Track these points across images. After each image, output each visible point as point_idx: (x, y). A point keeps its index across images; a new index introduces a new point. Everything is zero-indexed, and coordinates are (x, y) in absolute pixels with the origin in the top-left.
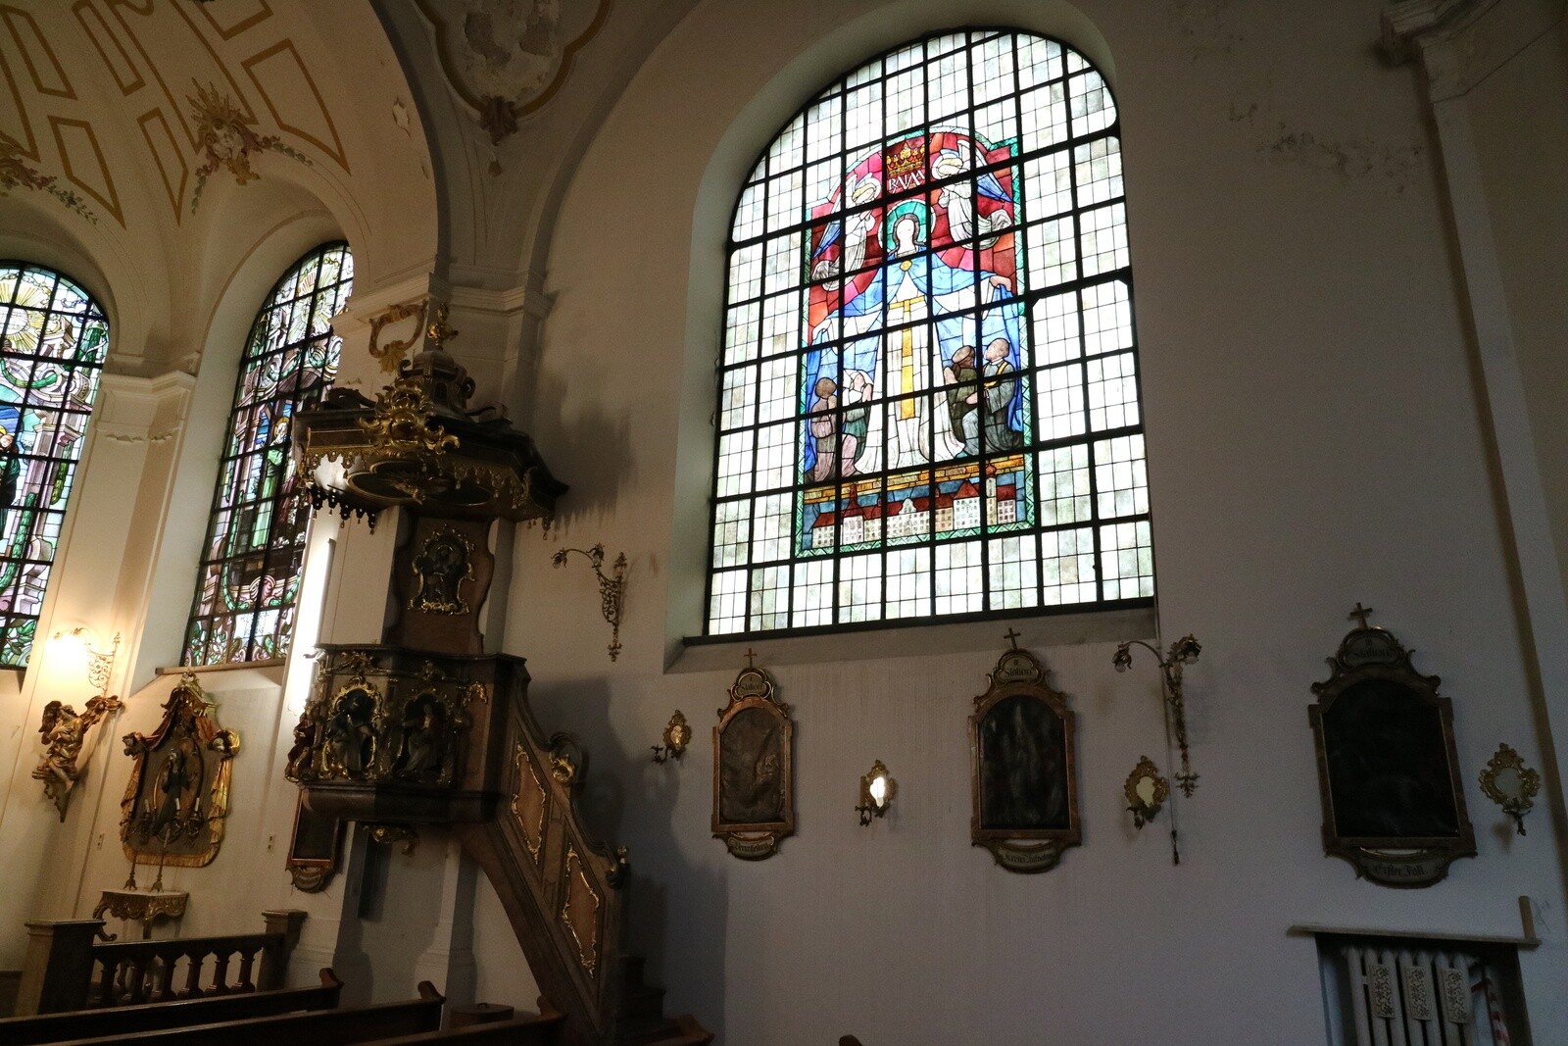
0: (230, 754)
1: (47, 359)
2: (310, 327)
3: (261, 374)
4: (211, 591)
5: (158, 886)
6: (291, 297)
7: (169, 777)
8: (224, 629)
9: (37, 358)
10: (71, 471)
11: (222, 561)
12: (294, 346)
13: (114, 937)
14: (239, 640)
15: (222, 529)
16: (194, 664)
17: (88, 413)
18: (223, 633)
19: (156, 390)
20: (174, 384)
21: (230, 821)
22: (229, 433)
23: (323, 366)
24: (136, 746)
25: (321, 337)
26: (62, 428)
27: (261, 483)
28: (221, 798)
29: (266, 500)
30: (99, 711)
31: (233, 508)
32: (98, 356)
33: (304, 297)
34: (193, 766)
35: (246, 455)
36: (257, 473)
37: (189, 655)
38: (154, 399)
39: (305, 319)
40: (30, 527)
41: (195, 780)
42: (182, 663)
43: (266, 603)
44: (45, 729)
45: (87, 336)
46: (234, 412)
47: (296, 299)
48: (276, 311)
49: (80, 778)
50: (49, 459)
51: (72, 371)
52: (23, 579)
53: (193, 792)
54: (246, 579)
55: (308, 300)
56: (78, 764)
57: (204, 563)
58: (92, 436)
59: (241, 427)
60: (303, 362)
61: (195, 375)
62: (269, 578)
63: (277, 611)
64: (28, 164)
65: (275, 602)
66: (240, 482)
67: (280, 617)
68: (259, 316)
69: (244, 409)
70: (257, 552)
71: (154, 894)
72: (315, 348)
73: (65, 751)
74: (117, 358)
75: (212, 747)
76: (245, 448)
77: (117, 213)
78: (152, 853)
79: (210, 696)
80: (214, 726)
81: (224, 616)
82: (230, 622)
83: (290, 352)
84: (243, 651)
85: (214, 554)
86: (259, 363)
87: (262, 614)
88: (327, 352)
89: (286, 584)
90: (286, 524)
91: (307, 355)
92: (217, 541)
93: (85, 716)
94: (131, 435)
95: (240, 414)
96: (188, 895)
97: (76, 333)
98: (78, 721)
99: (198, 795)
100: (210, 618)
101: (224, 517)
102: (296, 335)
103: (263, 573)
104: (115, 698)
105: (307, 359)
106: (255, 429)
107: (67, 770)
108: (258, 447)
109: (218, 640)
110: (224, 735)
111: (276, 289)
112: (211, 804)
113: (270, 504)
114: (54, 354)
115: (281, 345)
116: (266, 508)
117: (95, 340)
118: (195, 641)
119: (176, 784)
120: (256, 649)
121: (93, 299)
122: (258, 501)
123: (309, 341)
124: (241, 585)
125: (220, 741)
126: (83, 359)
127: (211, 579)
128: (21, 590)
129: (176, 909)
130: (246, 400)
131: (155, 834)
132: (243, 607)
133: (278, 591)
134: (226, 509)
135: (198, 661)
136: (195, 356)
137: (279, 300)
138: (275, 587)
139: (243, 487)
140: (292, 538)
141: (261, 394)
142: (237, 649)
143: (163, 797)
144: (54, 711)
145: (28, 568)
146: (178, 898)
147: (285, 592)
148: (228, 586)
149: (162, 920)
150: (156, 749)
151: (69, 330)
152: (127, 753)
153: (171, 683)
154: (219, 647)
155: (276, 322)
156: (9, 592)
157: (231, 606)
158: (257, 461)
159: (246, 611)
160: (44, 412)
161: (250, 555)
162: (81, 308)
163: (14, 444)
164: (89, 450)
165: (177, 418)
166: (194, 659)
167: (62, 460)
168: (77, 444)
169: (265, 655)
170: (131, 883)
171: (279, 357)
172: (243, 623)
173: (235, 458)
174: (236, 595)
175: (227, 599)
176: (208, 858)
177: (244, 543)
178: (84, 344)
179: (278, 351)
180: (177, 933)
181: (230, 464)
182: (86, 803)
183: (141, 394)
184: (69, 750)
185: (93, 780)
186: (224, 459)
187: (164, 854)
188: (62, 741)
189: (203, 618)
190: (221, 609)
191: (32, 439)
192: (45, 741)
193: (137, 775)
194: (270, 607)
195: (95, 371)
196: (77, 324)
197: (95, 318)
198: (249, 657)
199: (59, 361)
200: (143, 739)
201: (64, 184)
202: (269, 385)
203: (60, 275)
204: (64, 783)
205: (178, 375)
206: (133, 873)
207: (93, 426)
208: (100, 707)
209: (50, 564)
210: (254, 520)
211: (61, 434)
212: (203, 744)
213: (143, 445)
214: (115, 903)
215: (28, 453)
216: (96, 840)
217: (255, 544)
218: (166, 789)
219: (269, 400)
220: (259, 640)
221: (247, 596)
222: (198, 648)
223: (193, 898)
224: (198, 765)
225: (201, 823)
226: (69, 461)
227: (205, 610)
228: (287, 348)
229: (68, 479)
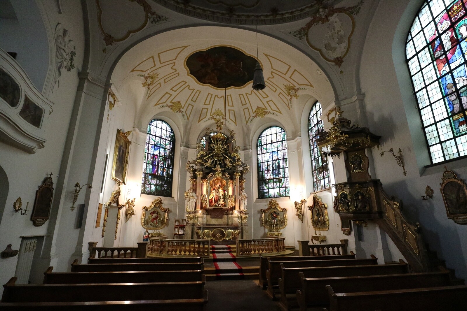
0: (326, 208)
1: (278, 142)
2: (317, 120)
3: (312, 132)
4: (315, 176)
5: (320, 234)
6: (313, 115)
7: (317, 213)
8: (319, 183)
9: (277, 142)
10: (287, 160)
11: (315, 170)
12: (316, 124)
13: (316, 244)
14: (322, 185)
15: (314, 164)
16: (316, 191)
17: (287, 149)
18: (319, 184)
19: (296, 141)
20: (298, 139)
21: (330, 221)
22: (310, 145)
23: (322, 127)
24: (310, 208)
25: (320, 121)
26: (284, 153)
27: (318, 153)
28: (326, 217)
29: (320, 156)
30: (303, 202)
31: (315, 159)
32: (285, 138)
33: (315, 114)
34: (320, 211)
35: (314, 148)
36: (317, 152)
37: (315, 189)
38: (296, 143)
39: (316, 119)
40: (284, 171)
41: (321, 214)
42: (314, 191)
43: (325, 177)
44: (295, 207)
45: (283, 135)
46: (310, 141)
47: (314, 115)
48: (311, 119)
49: (303, 215)
50: (283, 159)
51: (282, 142)
52: (286, 181)
53: (322, 216)
54: (320, 173)
55: (316, 114)
56: (302, 212)
57: (313, 171)
58: (288, 153)
59: (311, 143)
60: (318, 127)
61: (301, 136)
62: (324, 172)
63: (328, 178)
64: (266, 111)
65: (327, 176)
66: (314, 154)
67: (328, 179)
68: (308, 121)
69: (311, 140)
70: (321, 167)
71: (320, 236)
72: (320, 123)
73: (299, 210)
74: (288, 138)
75: (322, 207)
76: (313, 147)
77: (280, 112)
78: (318, 228)
79: (320, 197)
80: (322, 203)
81: (319, 181)
82: (320, 182)
83: (316, 126)
84: (324, 187)
85: (314, 169)
86: (311, 130)
87: (325, 179)
88: (322, 123)
89: (328, 172)
90: (324, 160)
91: (319, 125)
92: (314, 167)
93: (301, 203)
94: (294, 151)
95: (311, 141)
96: (326, 236)
97: (281, 135)
98: (300, 204)
99: (322, 217)
100: (316, 182)
101: (313, 161)
102: (316, 122)
103: (323, 171)
104: (304, 200)
105: (319, 126)
106: (314, 143)
107: (300, 214)
108: (315, 146)
109: (319, 186)
110: (324, 204)
111: (310, 115)
112: (325, 218)
113: (320, 157)
114: (279, 141)
115: (314, 125)
116: (320, 158)
117: (284, 136)
118: (315, 187)
119: (318, 215)
120: (326, 186)
121: (282, 129)
122: (318, 157)
123: (318, 123)
124: (320, 174)
125: (323, 206)
126: (284, 140)
127: (315, 174)
128: (286, 183)
129: (324, 239)
130: (311, 138)
131: (317, 224)
132: (321, 178)
133: (327, 174)
134: (313, 160)
135: (317, 190)
136: (300, 133)
137: (311, 116)
138: (326, 173)
139: (315, 155)
140: (326, 163)
141: (313, 136)
142: (323, 187)
143: (317, 217)
144: (296, 203)
145: (286, 178)
146: (324, 237)
147: (328, 174)
148: (318, 175)
149: (322, 241)
150: (314, 208)
151: (280, 136)
152: (309, 209)
153: (312, 195)
154: (319, 187)
155: (311, 121)
156: (284, 183)
157: (319, 179)
158: (316, 149)
159: (322, 179)
160: (280, 151)
161: (320, 168)
162: (281, 131)
163: (278, 158)
164: (289, 155)
165: (300, 145)
166: (316, 190)
167: (285, 158)
168: (287, 155)
169: (328, 187)
170: (316, 234)
171: (314, 128)
172: (322, 181)
173: (312, 150)
174: (320, 176)
175: (318, 177)
176: (327, 229)
177: (318, 166)
178: (283, 137)
179: (313, 127)
180: (326, 243)
181: (312, 151)
182: (305, 219)
183: (293, 143)
184: (300, 210)
185: (305, 215)
186: (310, 151)
187: (320, 228)
188: (298, 208)
189: (315, 182)
190: (318, 180)
191: (280, 156)
192: (296, 209)
193: (312, 213)
194: (326, 178)
195: (286, 141)
196: (281, 134)
197: (283, 132)
198: (325, 188)
199: (280, 141)
200: (311, 207)
201: (272, 112)
202: (314, 134)
203: (276, 126)
204: (301, 216)
205: (298, 137)
206: (316, 232)
207: (288, 151)
208: (303, 201)
209: (288, 177)
210: (319, 161)
211: (284, 154)
212: (321, 206)
213: (296, 152)
214: (314, 238)
215: (280, 159)
216: (309, 226)
217: (320, 166)
218: (317, 216)
219: (315, 137)
220: (326, 184)
221: (322, 176)
222: (316, 188)
223: (327, 237)
224: (321, 211)
225: (324, 222)
226: (286, 158)
227: (315, 180)
228: (315, 125)
229: (287, 161)
